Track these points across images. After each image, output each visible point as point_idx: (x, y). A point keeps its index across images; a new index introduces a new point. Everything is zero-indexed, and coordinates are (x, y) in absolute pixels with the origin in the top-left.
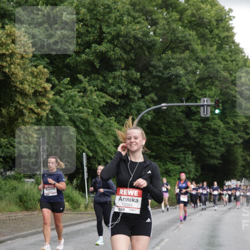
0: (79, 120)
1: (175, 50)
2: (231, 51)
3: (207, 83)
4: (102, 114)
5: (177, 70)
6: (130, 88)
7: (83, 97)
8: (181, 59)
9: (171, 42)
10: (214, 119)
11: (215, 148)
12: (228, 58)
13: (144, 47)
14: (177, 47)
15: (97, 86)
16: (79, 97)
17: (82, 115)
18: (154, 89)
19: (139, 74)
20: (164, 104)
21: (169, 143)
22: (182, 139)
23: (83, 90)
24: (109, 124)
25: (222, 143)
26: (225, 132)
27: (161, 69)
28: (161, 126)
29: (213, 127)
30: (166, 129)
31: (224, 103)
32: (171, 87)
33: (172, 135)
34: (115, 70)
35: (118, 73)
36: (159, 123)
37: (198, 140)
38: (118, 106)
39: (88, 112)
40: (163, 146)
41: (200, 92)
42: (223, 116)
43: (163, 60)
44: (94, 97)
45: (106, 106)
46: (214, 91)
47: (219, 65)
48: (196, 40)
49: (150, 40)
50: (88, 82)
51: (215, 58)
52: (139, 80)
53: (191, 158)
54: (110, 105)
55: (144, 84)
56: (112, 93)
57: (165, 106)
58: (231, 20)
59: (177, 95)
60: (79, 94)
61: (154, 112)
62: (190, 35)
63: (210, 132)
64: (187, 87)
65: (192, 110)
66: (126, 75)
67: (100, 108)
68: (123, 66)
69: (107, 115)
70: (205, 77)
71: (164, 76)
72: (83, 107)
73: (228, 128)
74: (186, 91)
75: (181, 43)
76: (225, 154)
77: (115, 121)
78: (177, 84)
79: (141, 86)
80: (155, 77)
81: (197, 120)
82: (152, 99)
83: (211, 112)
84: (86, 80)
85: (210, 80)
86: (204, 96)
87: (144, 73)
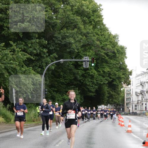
0: (11, 68)
1: (69, 28)
2: (101, 29)
3: (87, 48)
4: (24, 66)
5: (70, 40)
6: (42, 50)
7: (13, 55)
8: (72, 33)
9: (66, 23)
10: (91, 69)
11: (92, 86)
12: (100, 34)
13: (50, 26)
14: (70, 26)
15: (21, 48)
16: (11, 55)
17: (12, 65)
18: (56, 51)
19: (47, 41)
20: (61, 60)
21: (65, 83)
22: (73, 81)
23: (12, 51)
24: (29, 71)
25: (96, 83)
26: (97, 77)
27: (60, 39)
28: (60, 73)
29: (91, 74)
30: (63, 74)
31: (97, 59)
32: (66, 50)
33: (67, 78)
34: (32, 39)
35: (34, 41)
36: (59, 71)
37: (82, 81)
38: (34, 60)
39: (16, 64)
40: (61, 84)
41: (83, 53)
42: (96, 67)
43: (62, 34)
44: (20, 55)
45: (27, 61)
46: (91, 53)
47: (94, 37)
48: (81, 22)
49: (53, 22)
50: (16, 46)
51: (92, 33)
52: (47, 45)
53: (78, 92)
54: (29, 60)
55: (50, 48)
56: (30, 52)
57: (62, 61)
58: (101, 11)
59: (70, 55)
60: (11, 53)
61: (56, 64)
62: (77, 19)
63: (89, 77)
64: (76, 50)
65: (79, 64)
66: (39, 42)
67: (23, 61)
68: (37, 37)
69: (28, 66)
70: (86, 44)
71: (62, 43)
72: (13, 61)
73: (99, 75)
74: (75, 52)
75: (72, 24)
76: (98, 89)
77: (33, 70)
78: (70, 48)
79: (48, 49)
80: (56, 44)
81: (82, 70)
82: (55, 57)
83: (89, 65)
84: (15, 44)
85: (89, 46)
86: (86, 55)
87: (50, 41)
